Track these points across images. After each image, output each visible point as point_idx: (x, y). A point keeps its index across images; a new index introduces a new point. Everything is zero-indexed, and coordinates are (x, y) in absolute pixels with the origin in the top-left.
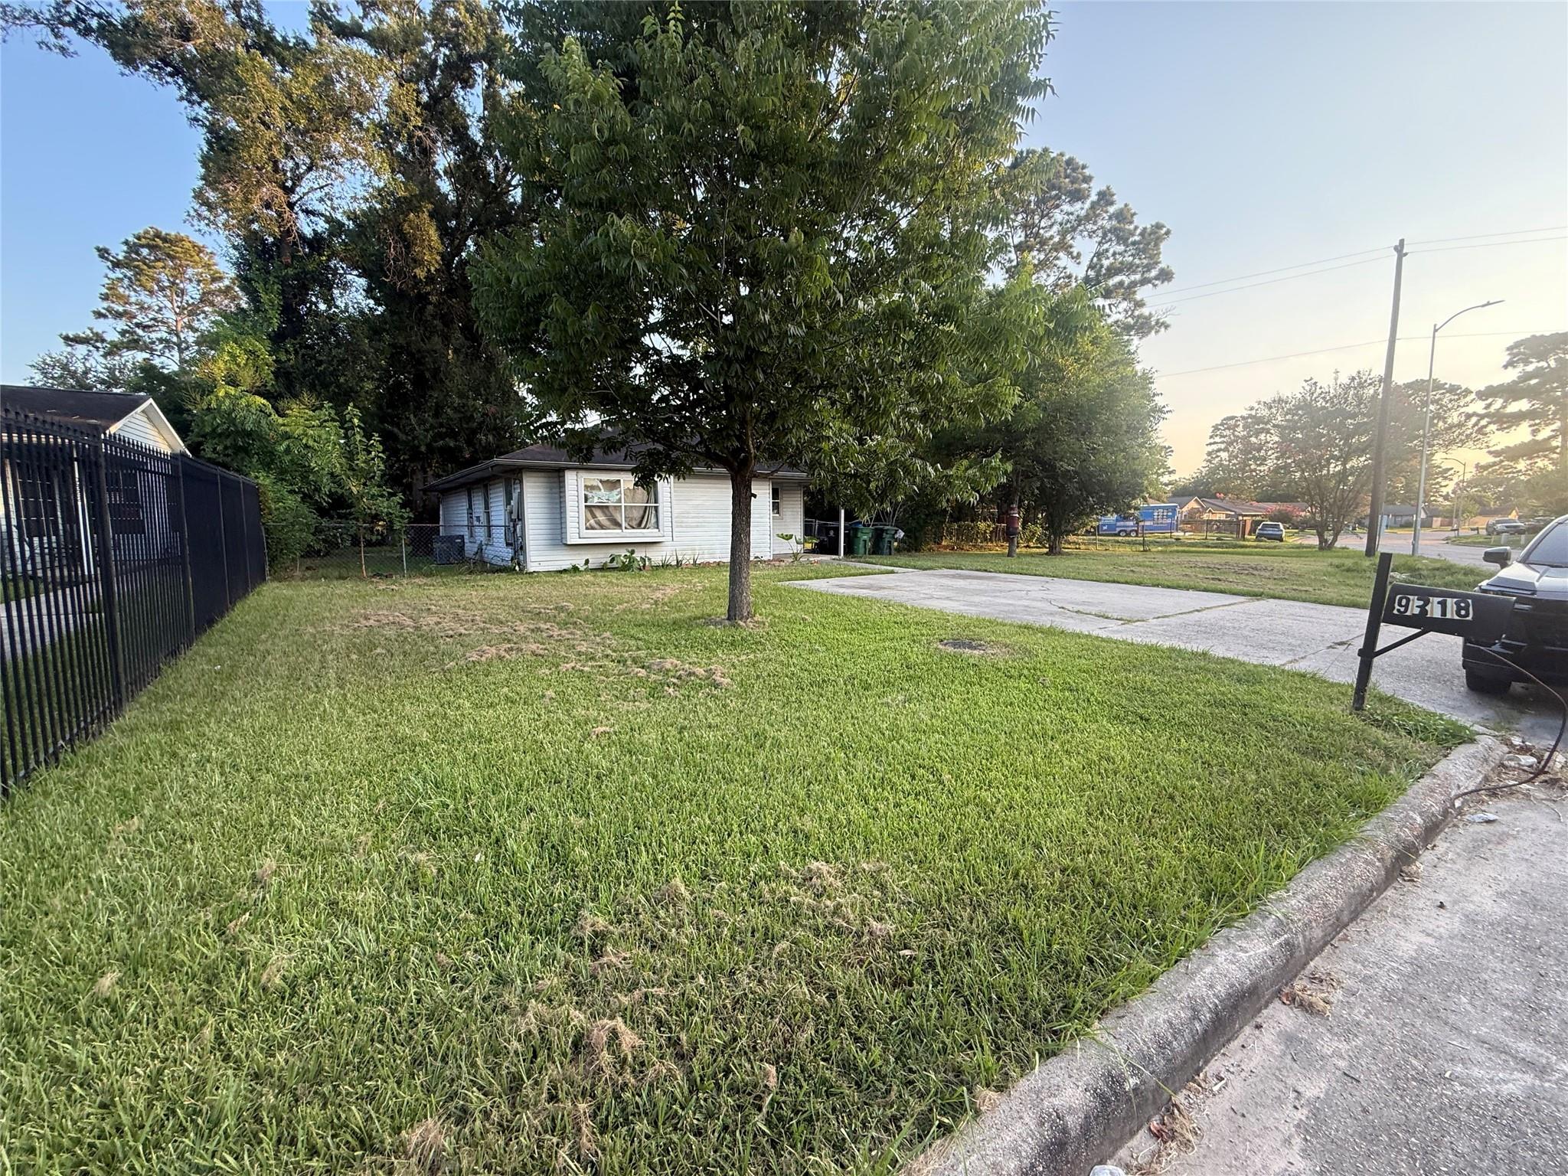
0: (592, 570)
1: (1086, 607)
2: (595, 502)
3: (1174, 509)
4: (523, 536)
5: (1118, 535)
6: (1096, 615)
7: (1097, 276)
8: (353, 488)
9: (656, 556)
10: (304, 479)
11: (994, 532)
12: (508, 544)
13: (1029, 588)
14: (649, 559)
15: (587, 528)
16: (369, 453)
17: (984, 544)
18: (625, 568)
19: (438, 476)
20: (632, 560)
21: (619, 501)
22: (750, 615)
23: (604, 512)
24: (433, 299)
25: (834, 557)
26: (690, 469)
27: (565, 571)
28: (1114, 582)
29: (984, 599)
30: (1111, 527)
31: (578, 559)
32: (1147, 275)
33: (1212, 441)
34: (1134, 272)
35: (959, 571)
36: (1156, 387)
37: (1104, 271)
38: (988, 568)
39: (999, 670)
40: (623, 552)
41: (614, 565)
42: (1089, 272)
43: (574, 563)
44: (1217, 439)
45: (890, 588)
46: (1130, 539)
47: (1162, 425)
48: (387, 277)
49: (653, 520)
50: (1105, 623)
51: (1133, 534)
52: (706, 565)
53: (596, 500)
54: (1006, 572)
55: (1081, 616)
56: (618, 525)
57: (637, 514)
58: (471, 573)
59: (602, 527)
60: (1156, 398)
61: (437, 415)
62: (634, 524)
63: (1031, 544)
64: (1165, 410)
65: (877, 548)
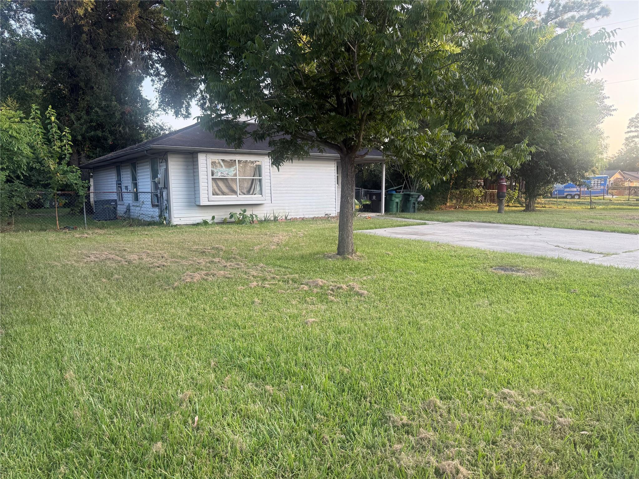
0: (218, 223)
1: (574, 246)
2: (218, 175)
3: (605, 179)
4: (168, 200)
5: (566, 197)
6: (582, 251)
7: (556, 12)
8: (51, 166)
9: (260, 214)
10: (10, 159)
11: (485, 196)
12: (153, 206)
13: (528, 234)
14: (256, 216)
15: (213, 194)
16: (62, 141)
17: (477, 204)
18: (240, 222)
19: (89, 157)
20: (244, 217)
21: (235, 175)
22: (353, 252)
23: (224, 183)
24: (86, 29)
25: (378, 214)
26: (307, 153)
27: (198, 224)
28: (583, 229)
29: (501, 241)
30: (561, 192)
31: (207, 216)
32: (592, 12)
33: (629, 130)
34: (583, 9)
35: (471, 223)
36: (605, 92)
37: (561, 8)
38: (492, 220)
39: (541, 285)
40: (238, 211)
41: (233, 220)
42: (550, 9)
43: (205, 218)
44: (633, 129)
45: (430, 234)
46: (575, 200)
47: (607, 119)
48: (56, 14)
49: (258, 188)
50: (591, 256)
51: (577, 197)
52: (294, 220)
53: (219, 174)
54: (505, 223)
55: (572, 251)
56: (234, 192)
57: (246, 185)
58: (131, 226)
59: (223, 193)
60: (605, 100)
61: (88, 113)
62: (245, 191)
63: (511, 204)
64: (613, 108)
65: (405, 208)
